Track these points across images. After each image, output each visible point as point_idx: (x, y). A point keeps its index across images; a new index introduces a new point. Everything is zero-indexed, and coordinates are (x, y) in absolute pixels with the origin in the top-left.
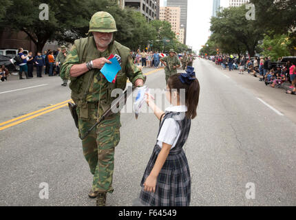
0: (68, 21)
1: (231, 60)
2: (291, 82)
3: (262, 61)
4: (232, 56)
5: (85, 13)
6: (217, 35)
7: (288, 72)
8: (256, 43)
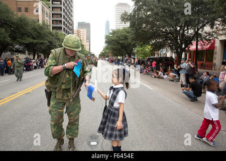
0: (18, 39)
1: (119, 60)
2: (153, 71)
3: (136, 60)
4: (119, 58)
5: (29, 34)
6: (110, 46)
7: (151, 65)
8: (132, 49)
